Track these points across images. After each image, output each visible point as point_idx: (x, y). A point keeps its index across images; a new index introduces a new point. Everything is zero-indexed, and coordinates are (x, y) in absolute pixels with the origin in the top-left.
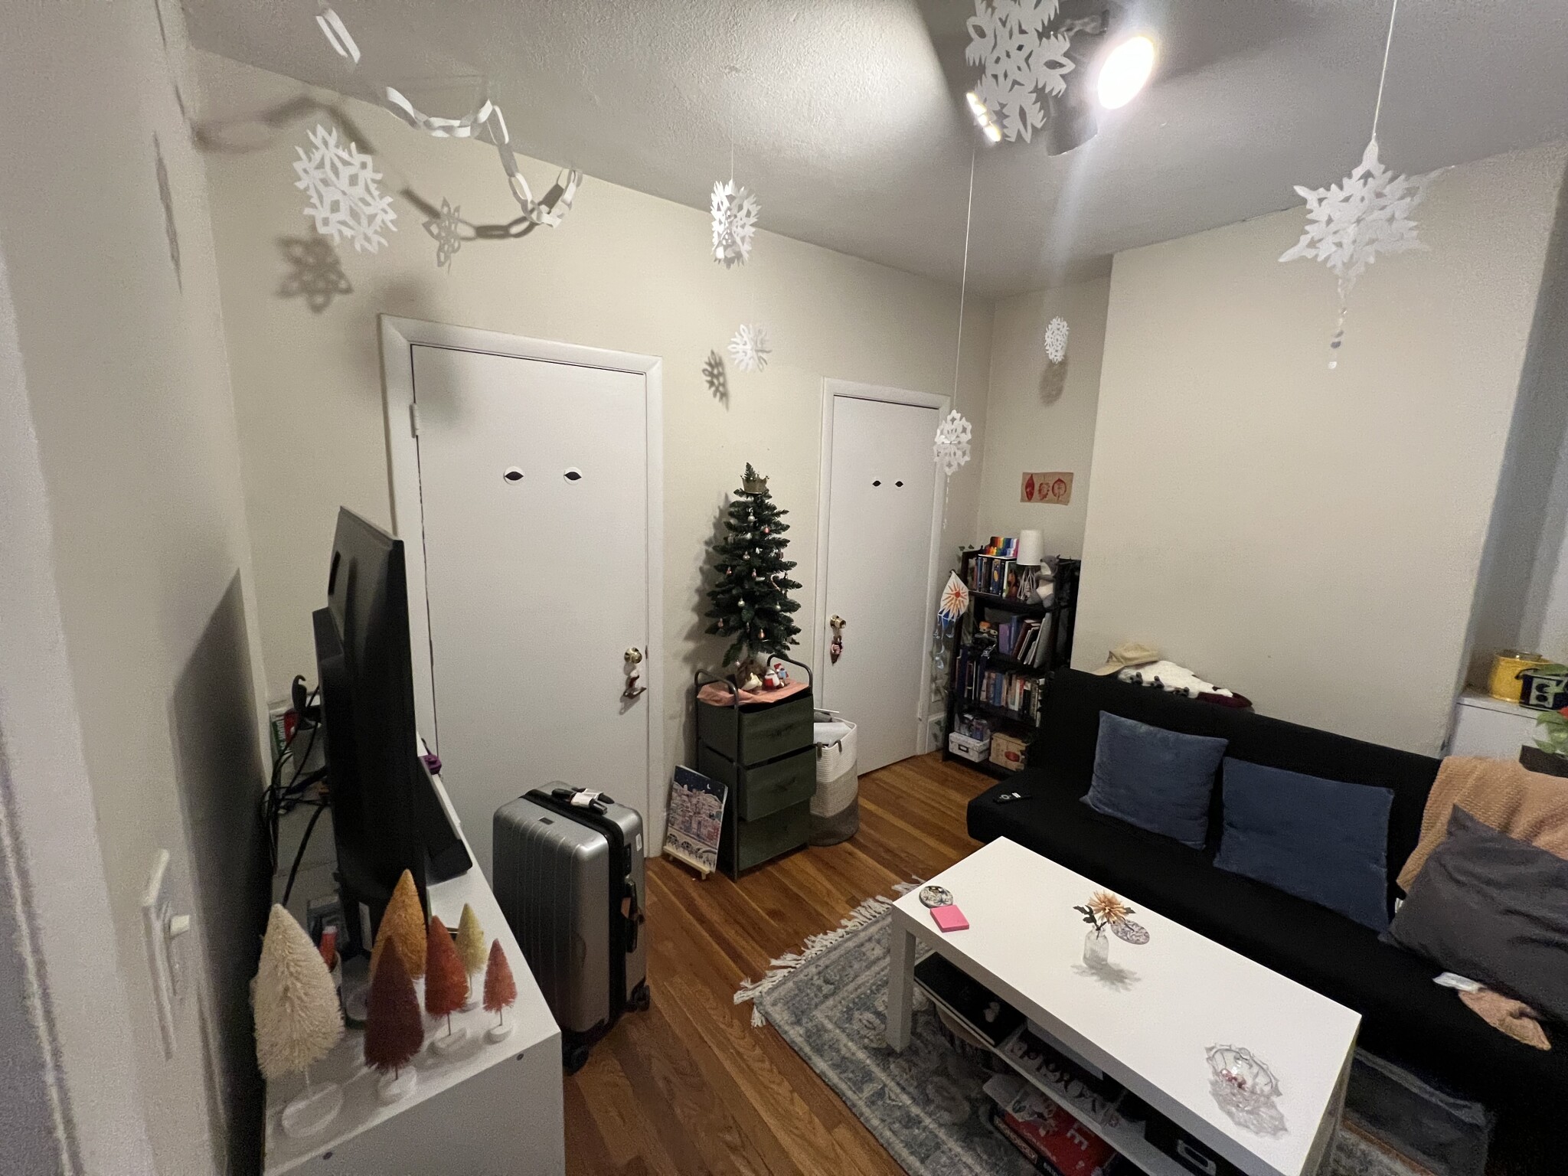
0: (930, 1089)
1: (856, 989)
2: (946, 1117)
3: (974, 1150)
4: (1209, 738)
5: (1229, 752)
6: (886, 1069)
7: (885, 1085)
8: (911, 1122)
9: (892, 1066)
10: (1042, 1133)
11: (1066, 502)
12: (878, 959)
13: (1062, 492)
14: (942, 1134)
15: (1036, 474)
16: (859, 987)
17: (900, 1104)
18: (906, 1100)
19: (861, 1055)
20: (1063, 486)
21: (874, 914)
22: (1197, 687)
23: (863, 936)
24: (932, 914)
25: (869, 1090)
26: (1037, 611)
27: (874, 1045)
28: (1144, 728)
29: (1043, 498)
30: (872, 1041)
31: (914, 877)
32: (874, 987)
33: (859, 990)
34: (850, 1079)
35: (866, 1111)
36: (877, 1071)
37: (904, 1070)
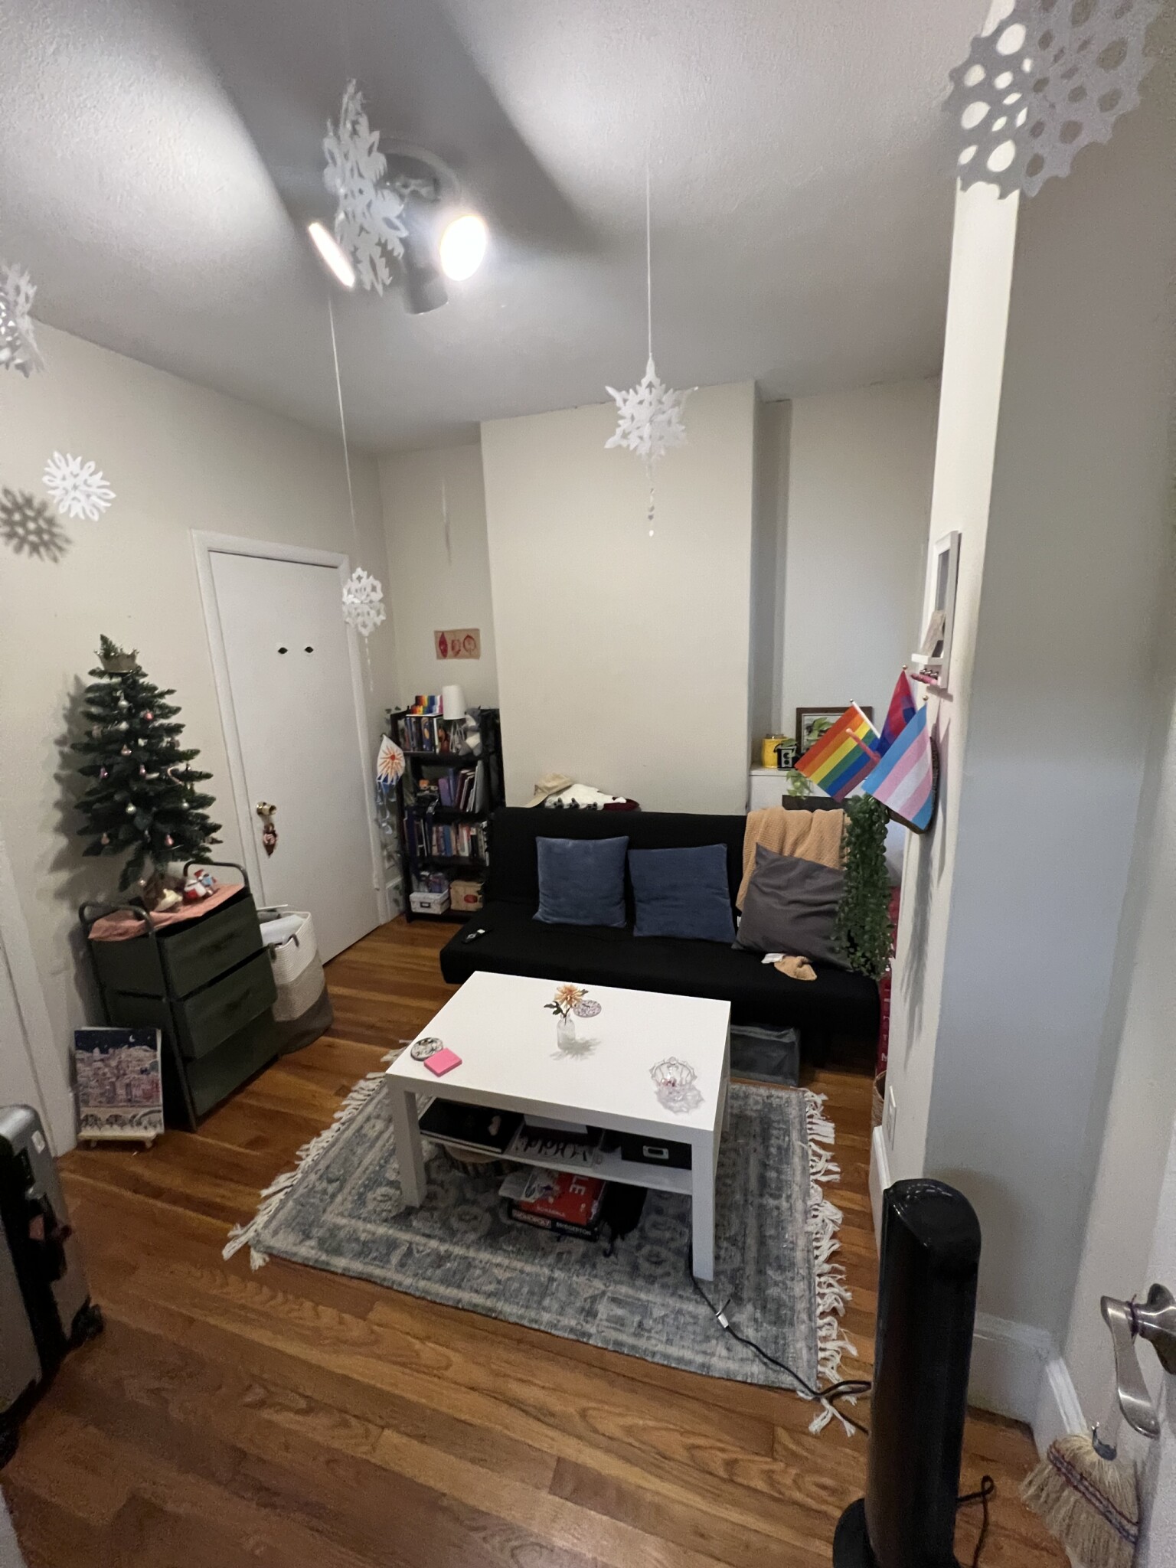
0: (455, 1223)
1: (364, 1172)
2: (472, 1237)
3: (501, 1249)
4: (615, 839)
5: (630, 845)
6: (409, 1227)
7: (411, 1243)
8: (440, 1260)
9: (415, 1223)
10: (551, 1200)
11: (477, 657)
12: (381, 1133)
13: (472, 648)
14: (472, 1253)
15: (447, 632)
16: (367, 1169)
17: (429, 1251)
18: (434, 1244)
19: (382, 1230)
20: (472, 642)
21: (368, 1093)
22: (602, 800)
23: (360, 1119)
24: (426, 1065)
25: (395, 1259)
26: (469, 761)
27: (394, 1214)
28: (570, 843)
29: (457, 654)
30: (390, 1211)
31: (401, 1041)
32: (382, 1161)
33: (368, 1172)
34: (375, 1259)
35: (398, 1277)
36: (404, 1236)
37: (426, 1219)
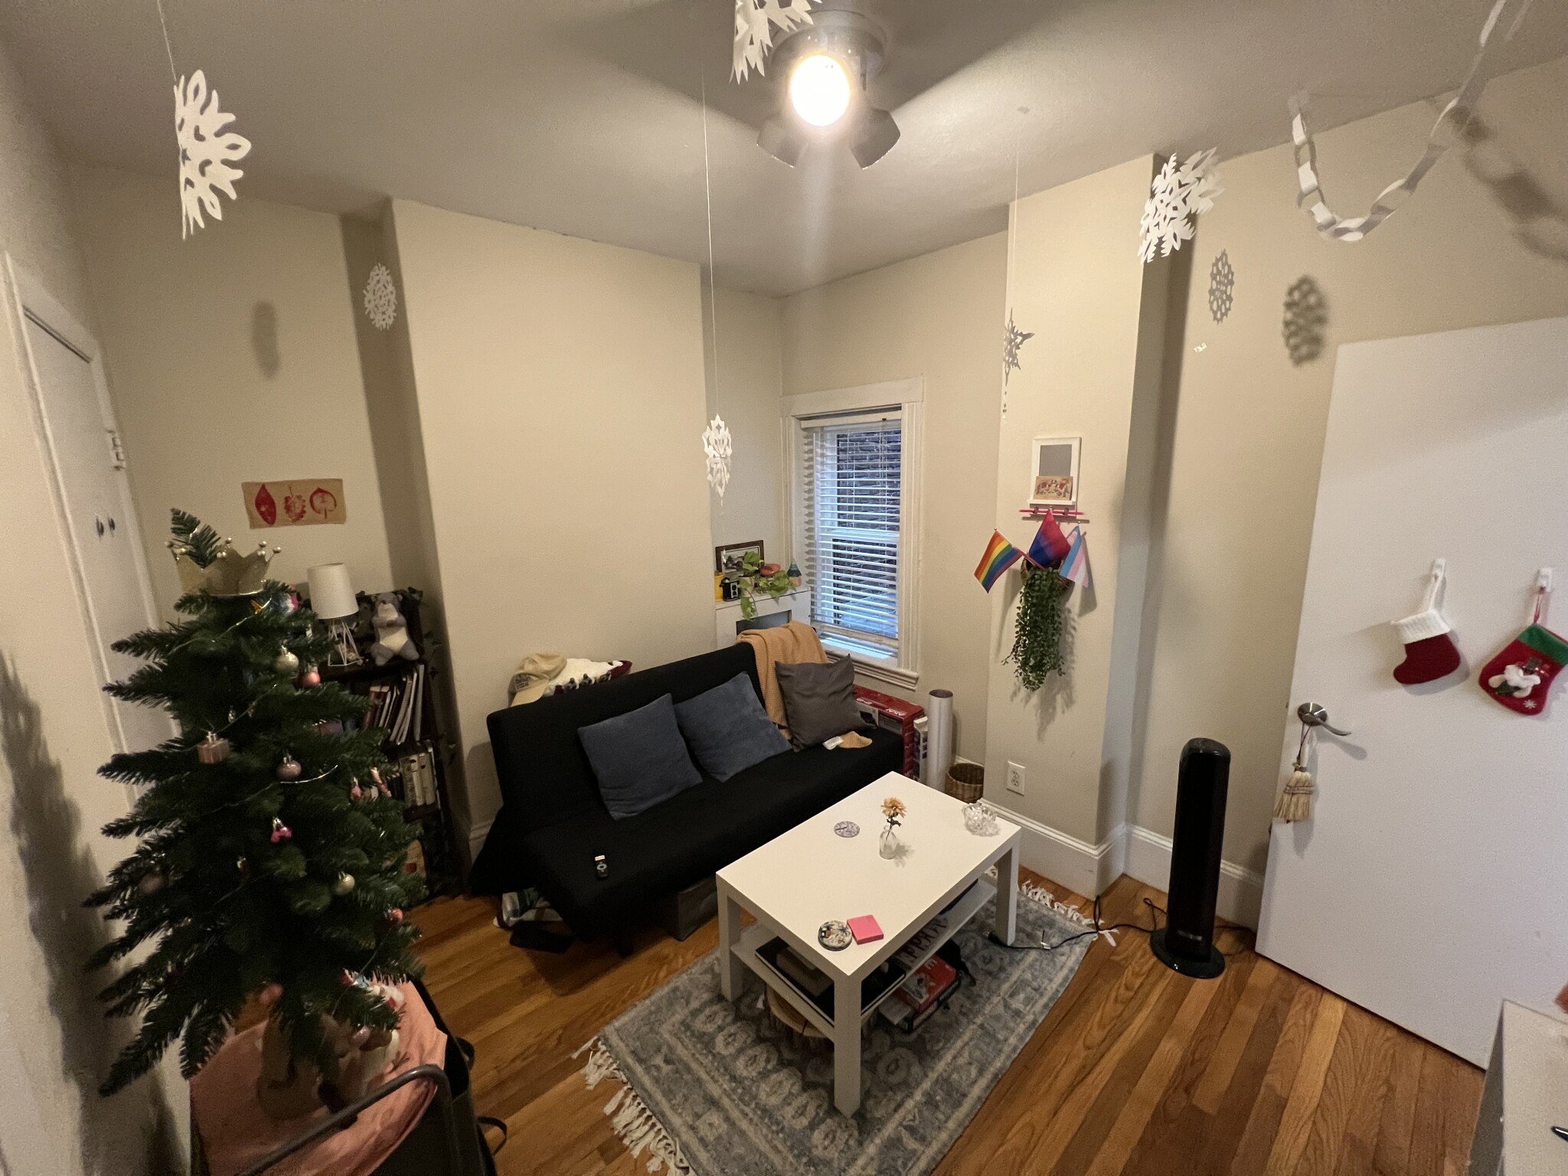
0: (894, 1079)
1: (779, 1152)
2: (916, 1069)
3: (938, 1051)
6: (882, 1122)
7: (901, 1124)
8: (930, 1101)
9: (878, 1115)
11: (340, 519)
12: (727, 1119)
13: (330, 505)
14: (933, 1076)
16: (775, 1148)
17: (916, 1110)
18: (910, 1104)
19: (871, 1150)
21: (642, 1120)
23: (687, 1136)
25: (911, 1144)
27: (856, 1133)
30: (850, 1136)
31: (575, 1056)
32: (774, 1128)
33: (780, 1147)
34: (905, 1165)
35: (935, 1146)
36: (889, 1130)
37: (878, 1103)
